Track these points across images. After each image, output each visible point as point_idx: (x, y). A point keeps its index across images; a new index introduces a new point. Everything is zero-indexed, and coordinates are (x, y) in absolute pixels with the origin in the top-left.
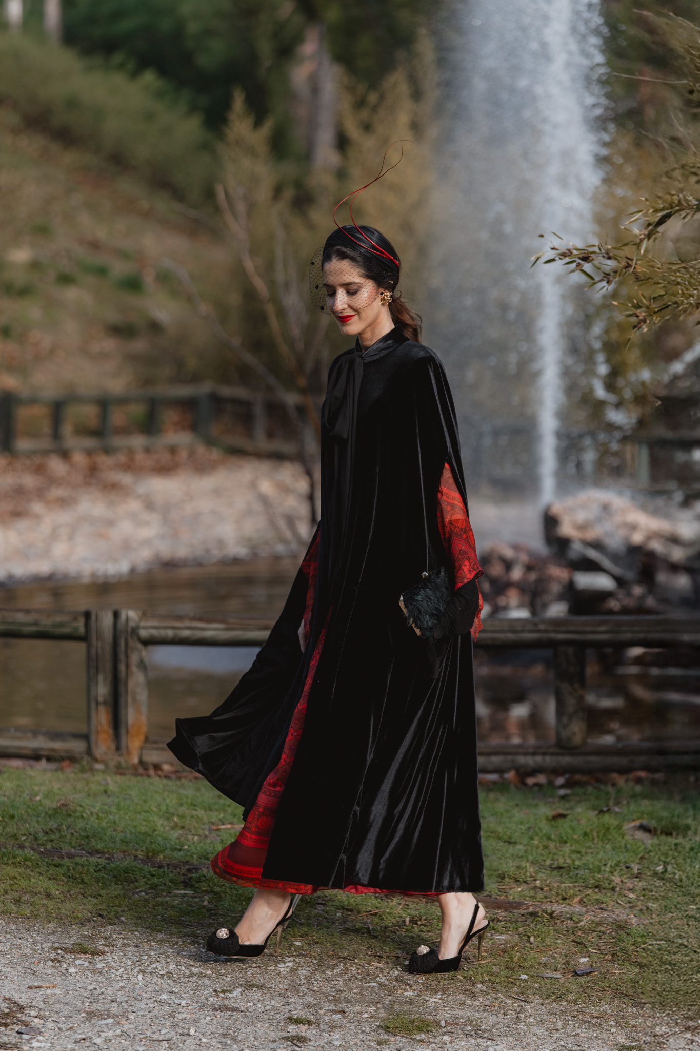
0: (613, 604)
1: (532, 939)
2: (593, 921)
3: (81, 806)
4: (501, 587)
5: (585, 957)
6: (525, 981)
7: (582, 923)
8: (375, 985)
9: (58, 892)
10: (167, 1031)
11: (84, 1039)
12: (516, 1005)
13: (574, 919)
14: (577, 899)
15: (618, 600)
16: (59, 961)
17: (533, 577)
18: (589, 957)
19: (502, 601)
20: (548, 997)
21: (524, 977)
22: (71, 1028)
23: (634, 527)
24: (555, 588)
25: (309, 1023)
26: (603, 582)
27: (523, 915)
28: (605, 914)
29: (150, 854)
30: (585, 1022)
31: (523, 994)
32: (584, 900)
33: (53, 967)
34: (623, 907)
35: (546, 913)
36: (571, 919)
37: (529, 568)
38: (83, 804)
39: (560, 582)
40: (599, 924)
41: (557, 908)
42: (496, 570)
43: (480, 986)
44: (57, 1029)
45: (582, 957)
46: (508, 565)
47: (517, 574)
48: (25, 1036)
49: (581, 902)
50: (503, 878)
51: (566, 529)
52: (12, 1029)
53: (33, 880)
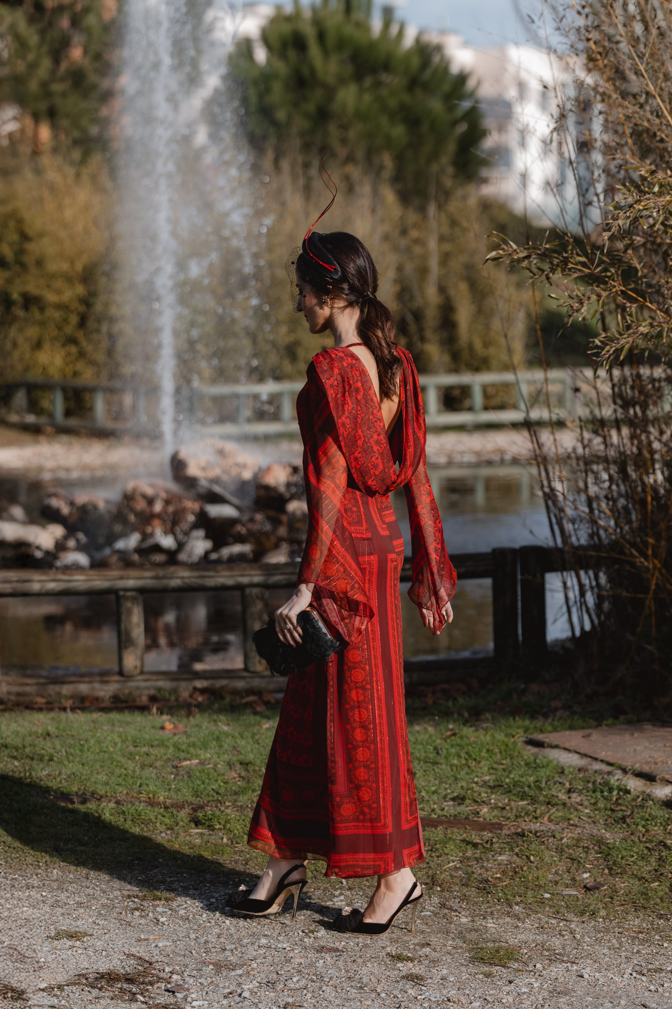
0: (241, 529)
1: (532, 858)
2: (573, 838)
3: (43, 749)
4: (146, 518)
5: (586, 872)
6: (550, 899)
7: (565, 840)
8: (429, 913)
9: (86, 838)
10: (297, 978)
11: (231, 993)
12: (561, 924)
13: (557, 836)
14: (546, 818)
15: (243, 525)
16: (142, 910)
17: (171, 509)
18: (590, 872)
19: (149, 530)
20: (582, 913)
21: (547, 896)
22: (212, 982)
23: (244, 466)
24: (191, 518)
25: (412, 960)
26: (226, 511)
27: (509, 835)
28: (579, 830)
29: (151, 796)
30: (634, 938)
31: (558, 913)
32: (552, 817)
33: (141, 916)
34: (588, 822)
35: (531, 832)
36: (554, 837)
37: (167, 502)
38: (45, 747)
39: (193, 513)
40: (579, 840)
41: (535, 826)
42: (141, 505)
43: (517, 908)
44: (198, 985)
45: (583, 873)
46: (150, 501)
47: (158, 507)
48: (179, 995)
49: (550, 820)
50: (463, 799)
51: (193, 470)
52: (158, 987)
53: (59, 828)
